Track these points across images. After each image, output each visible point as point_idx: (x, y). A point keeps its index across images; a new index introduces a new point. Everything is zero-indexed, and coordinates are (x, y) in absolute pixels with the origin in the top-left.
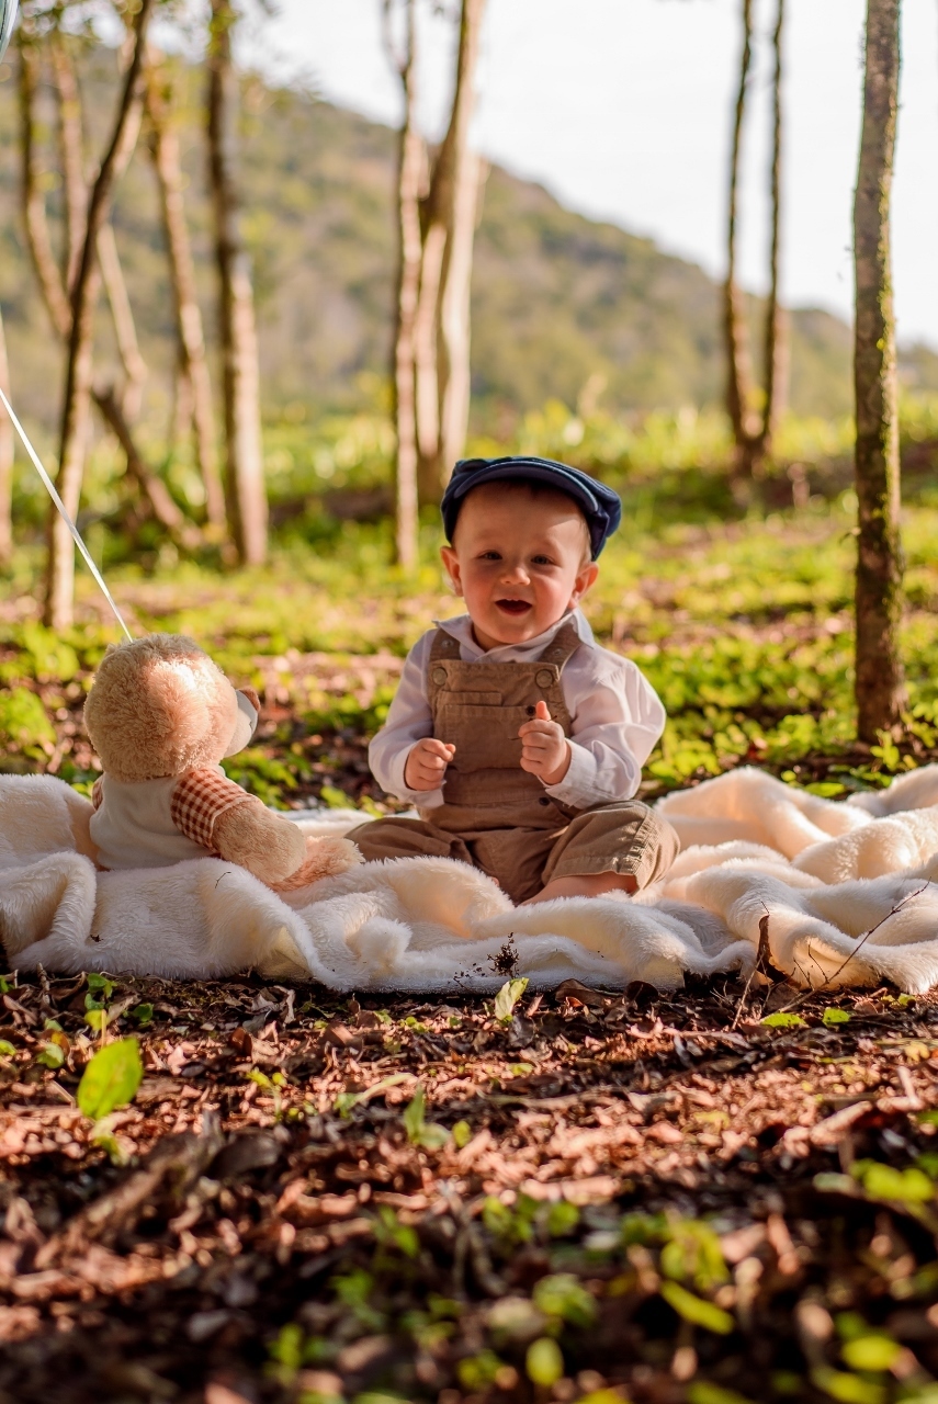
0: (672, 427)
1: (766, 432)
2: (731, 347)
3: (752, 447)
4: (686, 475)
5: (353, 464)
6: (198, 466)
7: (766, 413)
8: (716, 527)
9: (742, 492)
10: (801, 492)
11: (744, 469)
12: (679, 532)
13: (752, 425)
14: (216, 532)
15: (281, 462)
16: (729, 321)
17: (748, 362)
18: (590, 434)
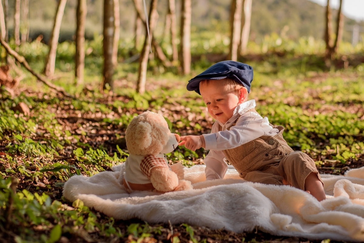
0: (307, 43)
1: (335, 46)
2: (327, 21)
3: (331, 50)
4: (311, 56)
5: (214, 46)
6: (171, 44)
7: (336, 40)
8: (321, 73)
9: (328, 63)
10: (346, 64)
11: (328, 56)
12: (311, 74)
13: (331, 43)
14: (176, 63)
15: (195, 44)
16: (327, 13)
17: (332, 25)
18: (284, 42)
